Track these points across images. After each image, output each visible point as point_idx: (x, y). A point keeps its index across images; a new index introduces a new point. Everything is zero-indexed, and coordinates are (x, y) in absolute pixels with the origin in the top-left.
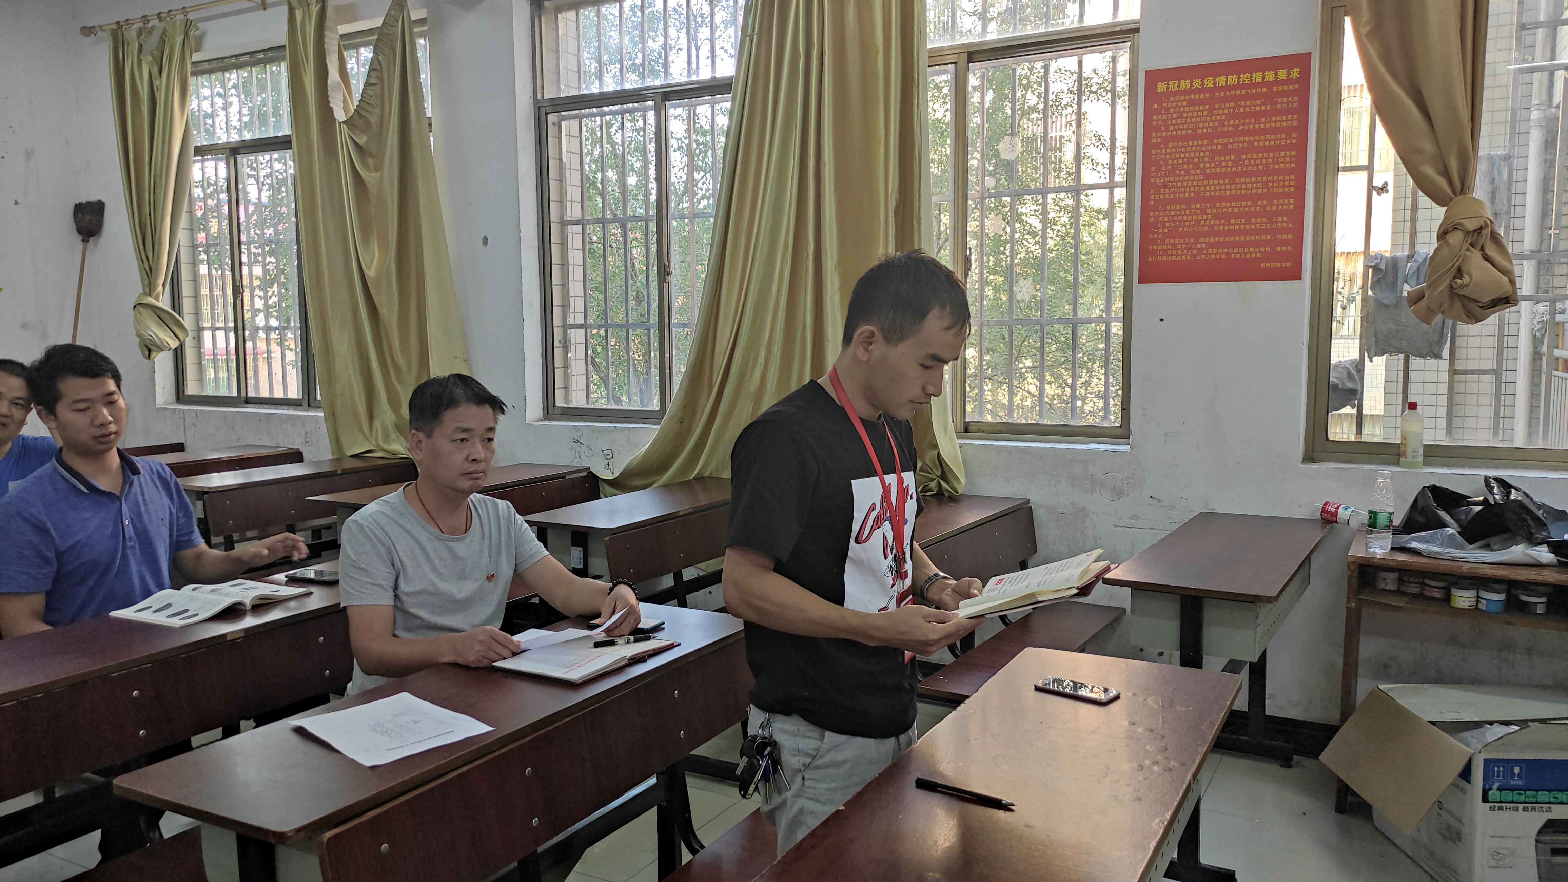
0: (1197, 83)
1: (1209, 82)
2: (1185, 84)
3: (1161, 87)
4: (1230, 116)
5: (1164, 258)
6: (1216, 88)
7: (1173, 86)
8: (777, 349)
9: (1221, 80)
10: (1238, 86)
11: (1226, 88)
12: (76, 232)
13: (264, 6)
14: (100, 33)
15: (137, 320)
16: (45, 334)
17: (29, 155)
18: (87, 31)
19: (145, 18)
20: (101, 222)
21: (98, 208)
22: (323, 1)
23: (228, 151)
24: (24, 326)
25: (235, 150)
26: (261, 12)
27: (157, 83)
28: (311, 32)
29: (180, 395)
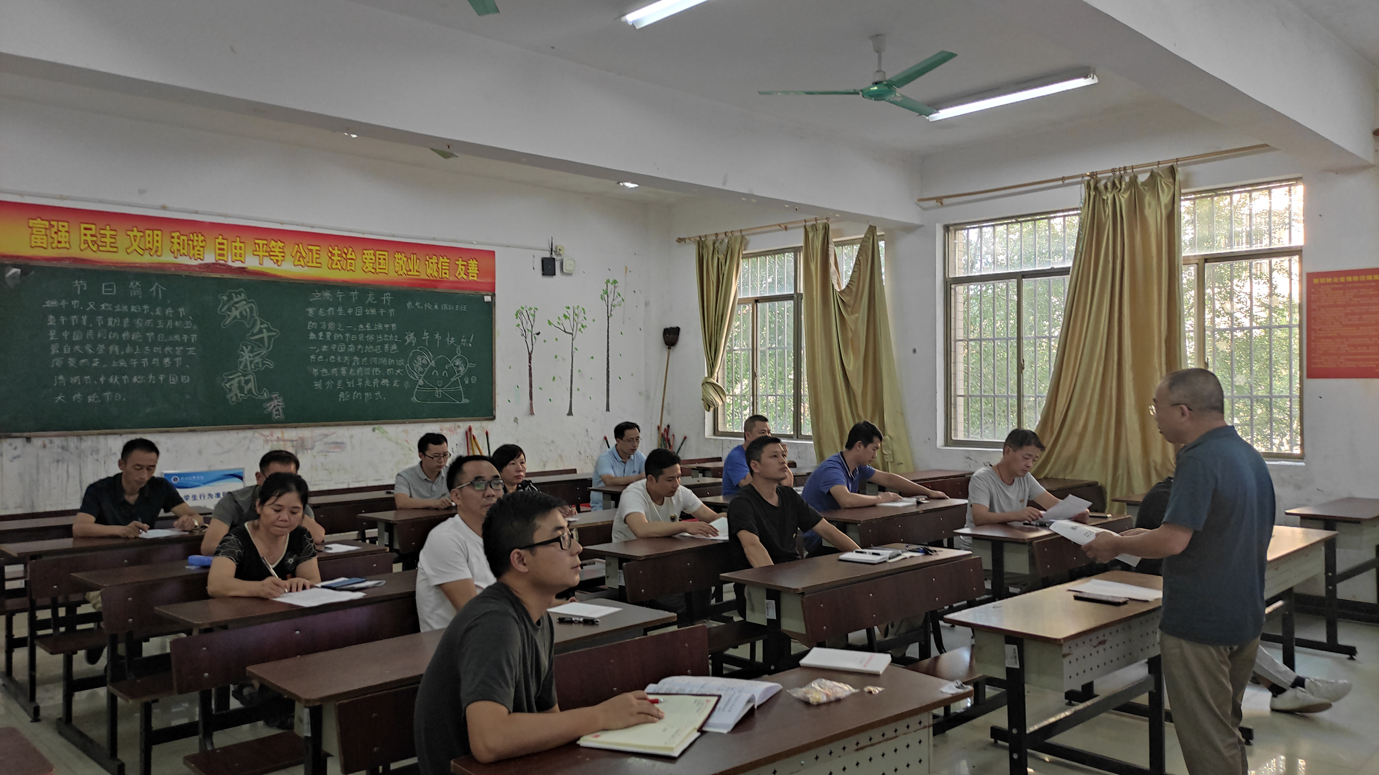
0: (1336, 280)
1: (1342, 279)
2: (1329, 280)
3: (1316, 281)
4: (1355, 297)
5: (1321, 366)
6: (1346, 282)
7: (1322, 281)
8: (1094, 410)
9: (1349, 279)
10: (1359, 282)
11: (1353, 282)
12: (664, 343)
13: (786, 228)
14: (687, 241)
15: (705, 390)
16: (648, 398)
17: (647, 304)
18: (680, 240)
19: (717, 235)
20: (678, 338)
21: (678, 330)
22: (826, 228)
23: (754, 301)
24: (640, 393)
25: (757, 301)
26: (784, 232)
27: (723, 268)
28: (818, 244)
29: (715, 431)
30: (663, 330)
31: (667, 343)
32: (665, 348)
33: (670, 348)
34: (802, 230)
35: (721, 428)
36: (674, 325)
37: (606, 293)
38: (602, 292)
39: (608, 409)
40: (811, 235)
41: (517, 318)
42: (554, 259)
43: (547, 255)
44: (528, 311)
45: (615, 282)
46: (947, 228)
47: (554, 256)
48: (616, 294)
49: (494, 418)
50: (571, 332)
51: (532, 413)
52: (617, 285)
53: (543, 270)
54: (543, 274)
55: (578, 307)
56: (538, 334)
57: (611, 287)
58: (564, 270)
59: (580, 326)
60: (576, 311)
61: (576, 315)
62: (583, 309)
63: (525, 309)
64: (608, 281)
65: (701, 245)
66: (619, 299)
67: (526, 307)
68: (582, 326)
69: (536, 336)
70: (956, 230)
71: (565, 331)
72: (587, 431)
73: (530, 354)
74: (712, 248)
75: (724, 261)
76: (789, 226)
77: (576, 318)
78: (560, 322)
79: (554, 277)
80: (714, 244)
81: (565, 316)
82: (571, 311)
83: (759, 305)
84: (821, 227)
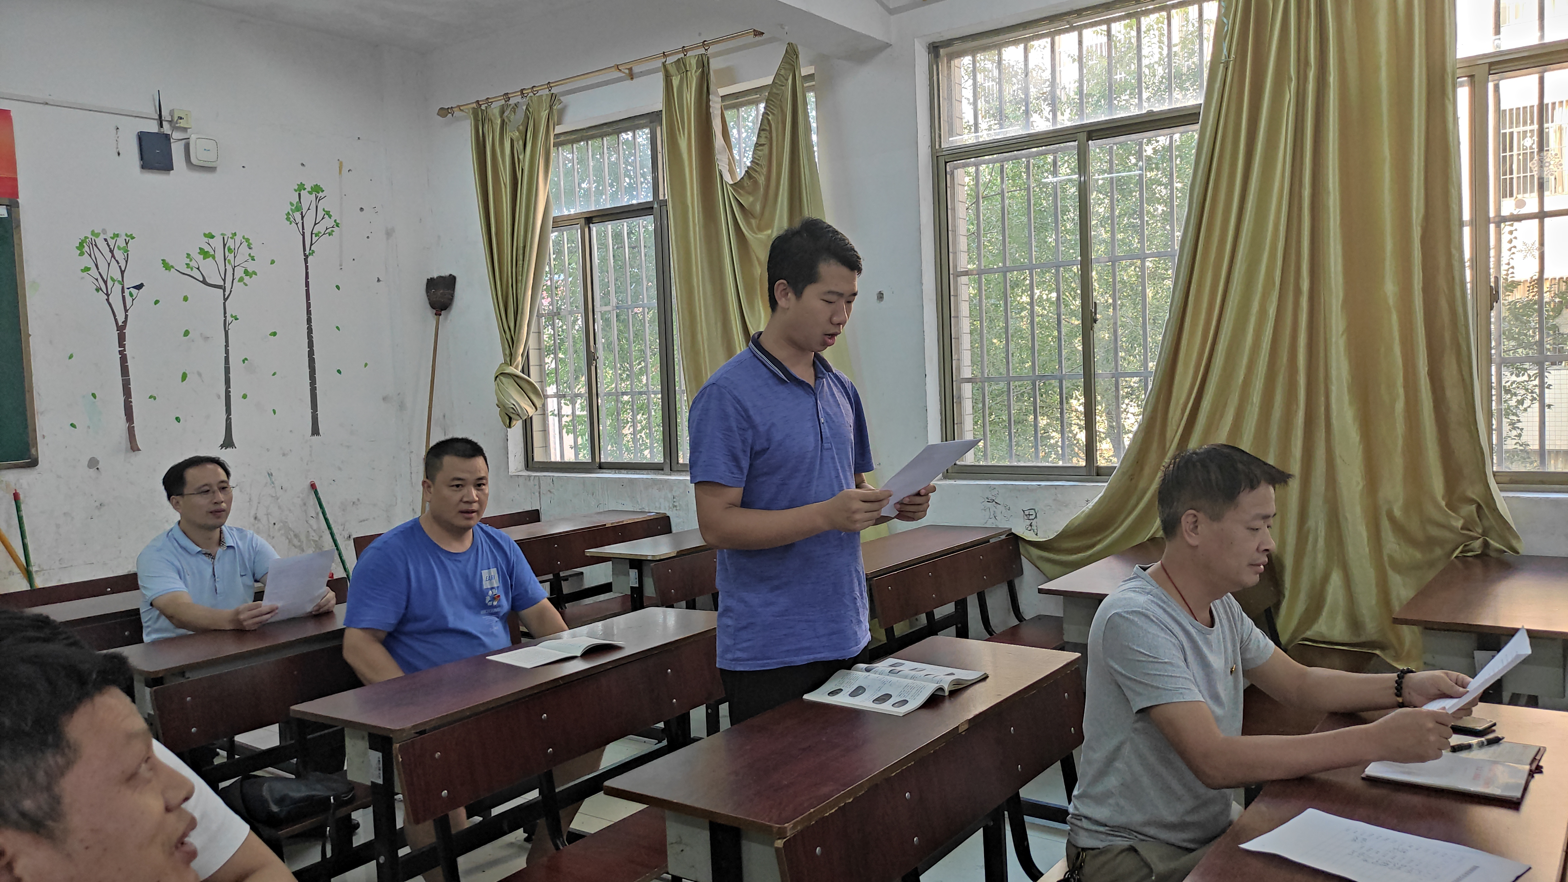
12: (429, 306)
13: (631, 76)
14: (457, 113)
15: (500, 390)
16: (402, 406)
17: (389, 233)
18: (444, 112)
19: (507, 97)
20: (452, 296)
21: (450, 282)
22: (704, 65)
23: (583, 221)
24: (384, 399)
25: (589, 219)
26: (628, 82)
27: (521, 157)
28: (690, 97)
29: (529, 463)
30: (425, 281)
31: (433, 306)
32: (430, 313)
33: (438, 314)
34: (660, 76)
35: (538, 457)
36: (445, 273)
37: (299, 208)
38: (288, 208)
39: (315, 431)
40: (676, 82)
41: (81, 254)
42: (167, 137)
43: (153, 127)
44: (112, 243)
45: (317, 189)
46: (934, 49)
47: (166, 128)
48: (321, 214)
49: (33, 463)
50: (222, 283)
51: (134, 447)
52: (321, 194)
53: (142, 158)
54: (143, 167)
55: (235, 234)
56: (139, 287)
57: (308, 199)
58: (193, 160)
59: (239, 272)
60: (230, 243)
61: (229, 249)
62: (247, 240)
63: (102, 236)
64: (301, 187)
65: (480, 116)
66: (328, 222)
67: (104, 231)
68: (246, 272)
69: (134, 291)
70: (951, 57)
71: (204, 282)
72: (270, 475)
73: (121, 330)
74: (499, 121)
75: (521, 143)
76: (636, 69)
77: (230, 257)
78: (193, 264)
79: (172, 172)
80: (502, 112)
81: (202, 251)
82: (217, 243)
83: (594, 228)
84: (694, 62)
